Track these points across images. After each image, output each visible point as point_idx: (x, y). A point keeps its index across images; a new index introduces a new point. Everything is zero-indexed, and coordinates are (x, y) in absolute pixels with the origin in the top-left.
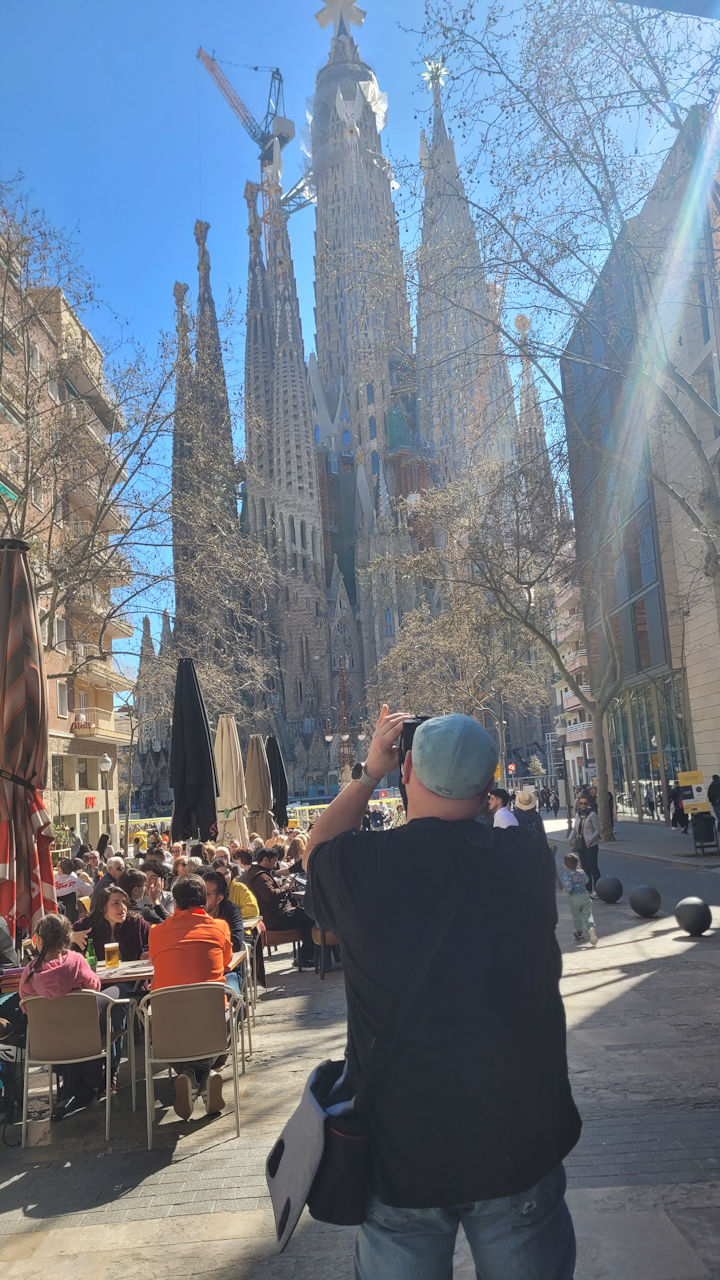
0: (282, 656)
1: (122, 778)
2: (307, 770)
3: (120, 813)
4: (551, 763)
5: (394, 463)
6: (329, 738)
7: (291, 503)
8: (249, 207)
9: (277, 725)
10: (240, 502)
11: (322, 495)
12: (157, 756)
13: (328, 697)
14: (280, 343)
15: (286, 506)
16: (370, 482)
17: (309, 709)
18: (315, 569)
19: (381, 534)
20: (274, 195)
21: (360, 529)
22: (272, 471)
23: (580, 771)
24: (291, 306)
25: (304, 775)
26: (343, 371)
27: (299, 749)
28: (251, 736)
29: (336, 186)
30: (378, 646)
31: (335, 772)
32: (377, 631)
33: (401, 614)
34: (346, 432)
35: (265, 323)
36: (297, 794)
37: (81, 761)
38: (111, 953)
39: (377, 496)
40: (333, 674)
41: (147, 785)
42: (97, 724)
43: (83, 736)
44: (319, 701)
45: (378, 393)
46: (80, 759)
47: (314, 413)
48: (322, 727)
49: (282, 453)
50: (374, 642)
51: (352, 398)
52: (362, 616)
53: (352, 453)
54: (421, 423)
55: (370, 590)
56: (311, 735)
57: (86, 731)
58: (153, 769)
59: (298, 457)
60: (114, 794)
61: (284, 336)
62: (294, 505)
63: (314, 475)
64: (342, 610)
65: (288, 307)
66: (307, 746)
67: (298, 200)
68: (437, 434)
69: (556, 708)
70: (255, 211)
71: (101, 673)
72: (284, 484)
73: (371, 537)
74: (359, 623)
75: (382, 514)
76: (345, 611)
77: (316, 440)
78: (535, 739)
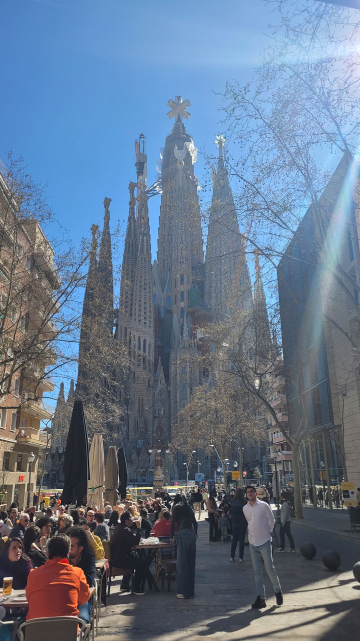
0: (130, 406)
1: (40, 466)
2: (138, 467)
3: (37, 485)
4: (265, 472)
5: (192, 314)
6: (150, 451)
7: (140, 330)
8: (130, 193)
9: (124, 442)
10: (114, 328)
11: (155, 327)
12: (60, 455)
13: (151, 429)
14: (140, 254)
15: (137, 331)
16: (179, 322)
17: (141, 435)
18: (149, 363)
19: (183, 348)
20: (142, 188)
21: (173, 345)
22: (131, 314)
23: (281, 478)
24: (147, 238)
25: (136, 470)
26: (170, 269)
27: (134, 456)
28: (110, 447)
29: (172, 186)
30: (178, 404)
31: (152, 470)
32: (178, 397)
33: (191, 389)
34: (169, 297)
35: (134, 245)
36: (131, 481)
37: (19, 456)
38: (7, 584)
39: (182, 329)
40: (155, 417)
41: (53, 471)
42: (30, 436)
43: (22, 442)
44: (147, 431)
45: (185, 280)
46: (18, 454)
47: (154, 288)
48: (147, 445)
49: (137, 306)
50: (176, 402)
51: (173, 281)
52: (171, 388)
53: (171, 307)
54: (206, 296)
55: (176, 375)
56: (141, 449)
57: (24, 440)
58: (57, 462)
59: (145, 308)
60: (34, 475)
61: (142, 251)
62: (141, 331)
63: (152, 317)
64: (162, 384)
65: (145, 238)
66: (138, 455)
67: (153, 192)
68: (213, 302)
69: (269, 442)
70: (133, 195)
71: (35, 409)
72: (137, 321)
73: (178, 349)
74: (169, 392)
75: (184, 338)
76: (163, 386)
77: (154, 301)
78: (257, 458)
